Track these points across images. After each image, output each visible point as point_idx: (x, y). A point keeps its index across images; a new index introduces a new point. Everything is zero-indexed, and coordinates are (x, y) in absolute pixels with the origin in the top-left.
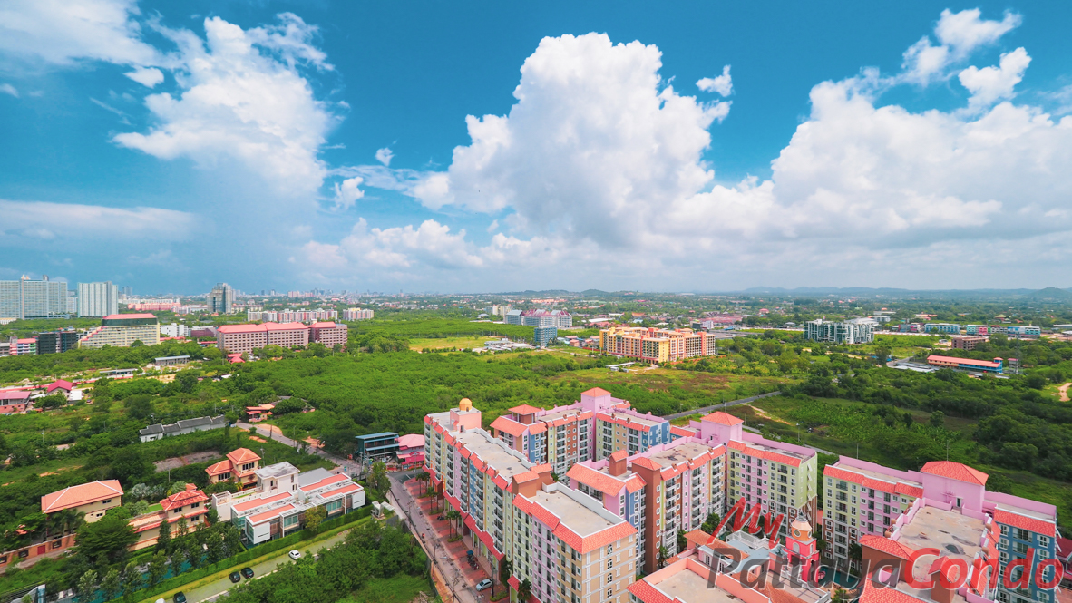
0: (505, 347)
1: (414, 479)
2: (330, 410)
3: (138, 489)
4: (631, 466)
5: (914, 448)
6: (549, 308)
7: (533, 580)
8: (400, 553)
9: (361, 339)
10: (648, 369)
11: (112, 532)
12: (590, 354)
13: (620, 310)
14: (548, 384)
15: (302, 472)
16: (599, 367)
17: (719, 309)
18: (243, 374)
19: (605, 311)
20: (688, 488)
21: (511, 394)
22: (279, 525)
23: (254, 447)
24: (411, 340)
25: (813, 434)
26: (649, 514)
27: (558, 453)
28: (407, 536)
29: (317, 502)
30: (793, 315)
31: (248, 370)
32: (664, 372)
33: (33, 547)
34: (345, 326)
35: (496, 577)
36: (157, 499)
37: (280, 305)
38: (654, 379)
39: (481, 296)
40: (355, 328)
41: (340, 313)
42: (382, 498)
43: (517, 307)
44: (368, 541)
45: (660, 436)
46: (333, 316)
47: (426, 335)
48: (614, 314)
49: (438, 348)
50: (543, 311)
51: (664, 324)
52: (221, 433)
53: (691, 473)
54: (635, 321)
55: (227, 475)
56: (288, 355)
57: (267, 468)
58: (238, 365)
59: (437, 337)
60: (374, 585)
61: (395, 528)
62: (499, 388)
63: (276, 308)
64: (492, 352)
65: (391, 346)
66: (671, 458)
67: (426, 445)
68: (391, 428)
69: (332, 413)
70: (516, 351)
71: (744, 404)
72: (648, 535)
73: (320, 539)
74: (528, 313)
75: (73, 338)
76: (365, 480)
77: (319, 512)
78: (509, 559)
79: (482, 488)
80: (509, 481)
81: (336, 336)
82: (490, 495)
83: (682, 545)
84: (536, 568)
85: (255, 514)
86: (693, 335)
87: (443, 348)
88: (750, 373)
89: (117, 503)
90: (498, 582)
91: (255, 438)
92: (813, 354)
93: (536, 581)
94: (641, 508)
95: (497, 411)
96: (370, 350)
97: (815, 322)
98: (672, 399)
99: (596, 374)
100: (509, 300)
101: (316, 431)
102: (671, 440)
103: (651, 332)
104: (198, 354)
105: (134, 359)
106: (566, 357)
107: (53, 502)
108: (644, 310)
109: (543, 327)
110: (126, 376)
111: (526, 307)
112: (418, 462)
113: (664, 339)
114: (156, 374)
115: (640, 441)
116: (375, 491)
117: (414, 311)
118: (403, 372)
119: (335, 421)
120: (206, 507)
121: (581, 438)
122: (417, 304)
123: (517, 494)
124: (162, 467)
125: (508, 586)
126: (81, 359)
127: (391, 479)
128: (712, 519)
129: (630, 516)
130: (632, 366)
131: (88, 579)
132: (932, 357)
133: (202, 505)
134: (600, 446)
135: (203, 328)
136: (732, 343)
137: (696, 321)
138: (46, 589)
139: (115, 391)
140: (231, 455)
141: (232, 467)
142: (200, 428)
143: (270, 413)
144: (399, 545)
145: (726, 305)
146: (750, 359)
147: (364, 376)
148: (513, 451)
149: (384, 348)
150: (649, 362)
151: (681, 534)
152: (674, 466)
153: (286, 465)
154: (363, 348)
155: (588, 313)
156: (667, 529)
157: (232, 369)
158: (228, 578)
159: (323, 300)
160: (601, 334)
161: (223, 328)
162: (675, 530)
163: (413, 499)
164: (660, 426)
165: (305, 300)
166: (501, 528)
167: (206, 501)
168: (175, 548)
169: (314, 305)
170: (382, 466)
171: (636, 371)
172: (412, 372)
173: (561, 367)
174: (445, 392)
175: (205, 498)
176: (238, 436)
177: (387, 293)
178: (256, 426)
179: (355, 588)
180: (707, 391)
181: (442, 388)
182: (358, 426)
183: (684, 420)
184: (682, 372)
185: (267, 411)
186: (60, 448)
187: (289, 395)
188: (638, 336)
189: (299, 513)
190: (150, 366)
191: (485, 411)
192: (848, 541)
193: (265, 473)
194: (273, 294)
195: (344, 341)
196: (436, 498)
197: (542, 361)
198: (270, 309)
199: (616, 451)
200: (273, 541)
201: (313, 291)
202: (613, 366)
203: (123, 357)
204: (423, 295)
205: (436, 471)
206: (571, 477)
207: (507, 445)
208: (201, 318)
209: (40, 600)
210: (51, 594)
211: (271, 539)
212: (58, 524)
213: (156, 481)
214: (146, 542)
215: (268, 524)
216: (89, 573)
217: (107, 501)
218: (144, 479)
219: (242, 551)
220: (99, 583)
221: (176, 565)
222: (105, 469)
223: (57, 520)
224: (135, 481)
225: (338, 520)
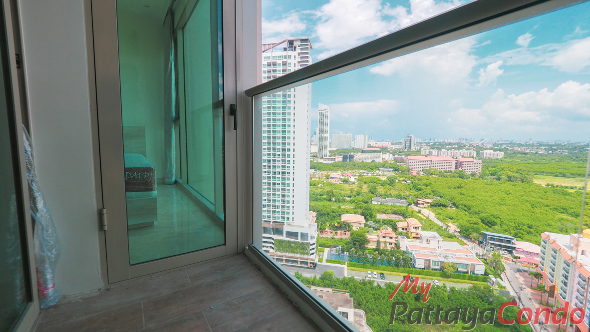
2: (465, 211)
3: (370, 223)
8: (508, 316)
9: (492, 171)
11: (361, 236)
15: (444, 241)
18: (417, 182)
22: (429, 263)
23: (420, 220)
24: (535, 176)
29: (451, 260)
31: (420, 180)
33: (339, 232)
34: (480, 161)
36: (377, 229)
37: (439, 146)
40: (487, 163)
41: (478, 153)
42: (498, 276)
44: (485, 296)
46: (472, 155)
47: (552, 173)
49: (563, 185)
52: (404, 208)
55: (406, 229)
56: (442, 175)
57: (425, 232)
58: (415, 177)
59: (564, 176)
61: (505, 298)
63: (437, 148)
65: (516, 178)
67: (542, 254)
68: (510, 233)
69: (467, 213)
73: (452, 281)
75: (352, 157)
76: (486, 260)
77: (453, 266)
81: (474, 166)
85: (417, 252)
87: (569, 185)
89: (363, 226)
91: (420, 215)
96: (499, 179)
101: (455, 221)
104: (397, 169)
105: (372, 168)
107: (345, 218)
110: (369, 174)
112: (532, 263)
114: (379, 175)
116: (492, 269)
117: (542, 155)
118: (525, 198)
119: (468, 218)
120: (396, 240)
122: (545, 149)
124: (380, 216)
126: (355, 165)
127: (505, 266)
131: (353, 251)
133: (394, 239)
135: (400, 156)
138: (342, 249)
139: (365, 180)
140: (408, 220)
141: (408, 226)
142: (395, 203)
143: (429, 205)
147: (491, 195)
149: (510, 179)
153: (435, 234)
154: (493, 177)
157: (412, 178)
158: (402, 277)
159: (467, 144)
161: (409, 157)
163: (524, 287)
165: (455, 144)
167: (396, 238)
168: (382, 253)
169: (460, 147)
170: (499, 256)
172: (534, 199)
174: (568, 220)
175: (395, 236)
176: (412, 212)
177: (517, 140)
178: (421, 209)
181: (564, 216)
182: (484, 225)
185: (428, 203)
186: (347, 198)
187: (441, 197)
189: (441, 262)
190: (377, 171)
193: (425, 234)
194: (436, 140)
195: (479, 171)
198: (434, 148)
200: (425, 270)
201: (460, 139)
203: (368, 166)
204: (552, 142)
205: (550, 276)
208: (399, 152)
209: (340, 252)
210: (343, 251)
211: (424, 269)
212: (346, 226)
213: (377, 222)
214: (372, 246)
215: (423, 261)
216: (353, 249)
217: (360, 224)
218: (372, 219)
219: (410, 268)
220: (356, 254)
221: (382, 261)
222: (360, 211)
223: (345, 225)
224: (369, 219)
225: (464, 276)
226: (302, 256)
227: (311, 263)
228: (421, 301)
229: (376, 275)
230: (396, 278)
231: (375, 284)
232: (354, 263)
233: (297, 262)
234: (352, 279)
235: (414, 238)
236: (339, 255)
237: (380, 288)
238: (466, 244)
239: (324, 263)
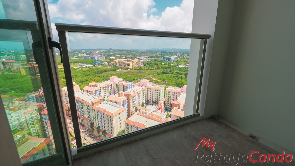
0: (84, 66)
4: (124, 94)
5: (182, 83)
6: (98, 54)
7: (100, 126)
10: (127, 70)
12: (111, 67)
13: (119, 54)
14: (99, 76)
16: (114, 70)
17: (144, 54)
19: (115, 55)
20: (137, 97)
21: (88, 80)
25: (164, 82)
26: (128, 105)
27: (104, 94)
29: (23, 120)
30: (160, 55)
32: (131, 71)
35: (90, 127)
38: (129, 73)
39: (74, 50)
43: (87, 54)
45: (131, 86)
48: (117, 56)
50: (96, 55)
51: (131, 58)
53: (138, 94)
54: (123, 58)
62: (84, 79)
64: (80, 68)
66: (134, 91)
70: (88, 67)
71: (150, 77)
72: (128, 110)
74: (91, 56)
78: (93, 122)
79: (82, 106)
80: (91, 103)
82: (85, 108)
83: (136, 110)
84: (101, 123)
86: (138, 61)
88: (151, 70)
90: (90, 128)
92: (165, 64)
93: (101, 126)
94: (127, 104)
95: (84, 85)
97: (165, 57)
98: (133, 77)
99: (113, 72)
100: (84, 52)
102: (133, 87)
103: (128, 60)
106: (104, 68)
108: (125, 55)
109: (96, 60)
111: (90, 54)
113: (131, 62)
115: (126, 88)
121: (110, 89)
123: (93, 106)
125: (93, 129)
128: (143, 104)
129: (124, 106)
130: (123, 70)
132: (187, 64)
134: (116, 91)
136: (147, 62)
137: (139, 57)
145: (146, 53)
146: (151, 66)
148: (91, 95)
150: (127, 68)
151: (136, 107)
152: (134, 93)
155: (110, 55)
156: (133, 107)
160: (114, 61)
162: (135, 107)
164: (131, 84)
166: (90, 115)
171: (124, 71)
173: (103, 71)
180: (142, 75)
183: (136, 82)
184: (136, 70)
188: (124, 62)
191: (80, 85)
192: (170, 103)
196: (68, 111)
197: (97, 70)
199: (120, 91)
202: (118, 70)
206: (108, 99)
207: (89, 94)
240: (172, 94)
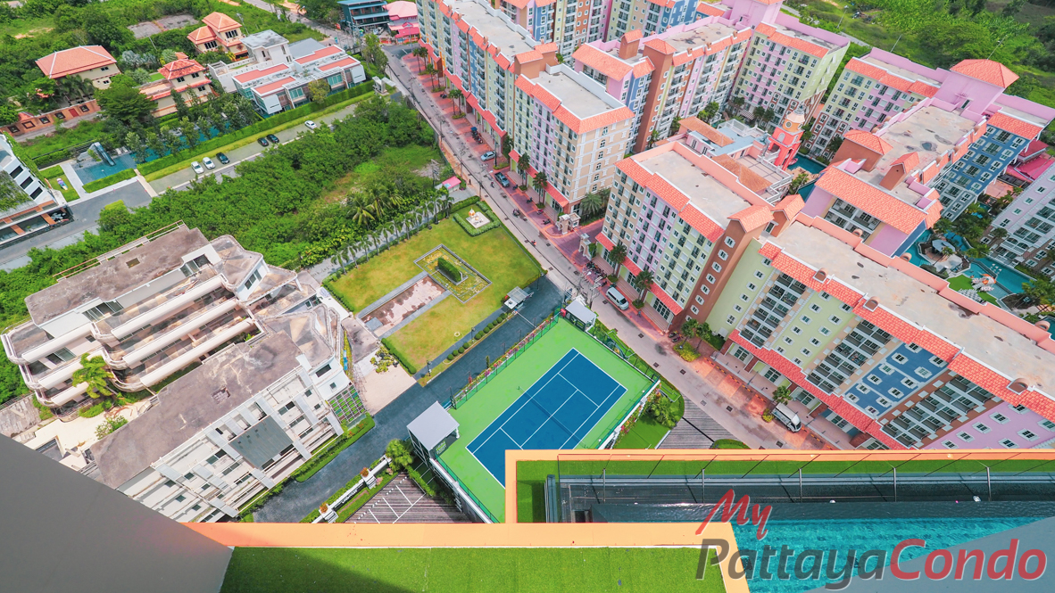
1: (411, 55)
3: (126, 56)
4: (643, 48)
7: (532, 155)
8: (409, 127)
11: (129, 99)
15: (291, 42)
20: (696, 75)
22: (286, 97)
23: (230, 12)
26: (649, 100)
27: (566, 31)
28: (412, 111)
29: (317, 76)
33: (65, 109)
35: (499, 150)
36: (155, 67)
42: (382, 74)
44: (378, 114)
45: (684, 14)
53: (706, 59)
55: (213, 44)
57: (251, 36)
60: (389, 153)
61: (399, 104)
66: (689, 41)
67: (419, 16)
72: (644, 120)
73: (330, 112)
76: (360, 53)
77: (322, 86)
78: (511, 137)
79: (483, 67)
80: (512, 61)
82: (492, 75)
83: (674, 130)
84: (535, 144)
85: (258, 85)
89: (114, 70)
90: (501, 155)
93: (534, 155)
94: (644, 94)
102: (695, 20)
107: (54, 65)
112: (412, 35)
115: (660, 19)
116: (373, 66)
120: (207, 77)
121: (594, 13)
123: (519, 75)
124: (143, 31)
125: (509, 158)
127: (387, 54)
128: (711, 108)
129: (631, 101)
131: (133, 139)
133: (201, 74)
134: (613, 24)
138: (102, 146)
140: (207, 19)
141: (215, 36)
144: (406, 120)
148: (517, 27)
151: (677, 118)
152: (690, 51)
153: (269, 34)
156: (664, 115)
158: (256, 142)
162: (671, 117)
163: (414, 76)
164: (688, 0)
166: (503, 108)
167: (204, 71)
168: (196, 115)
170: (374, 39)
175: (201, 68)
179: (373, 154)
189: (302, 86)
192: (833, 135)
193: (253, 41)
196: (437, 75)
199: (630, 30)
200: (286, 112)
205: (433, 47)
206: (577, 58)
207: (510, 19)
209: (104, 154)
210: (109, 150)
211: (283, 110)
212: (70, 89)
213: (141, 48)
214: (166, 109)
215: (275, 96)
216: (130, 134)
217: (105, 68)
218: (128, 45)
219: (260, 120)
220: (145, 143)
221: (205, 131)
222: (79, 33)
223: (68, 85)
224: (120, 47)
225: (343, 94)
226: (12, 211)
227: (51, 214)
228: (303, 165)
229: (209, 162)
230: (247, 150)
231: (219, 180)
232: (152, 163)
233: (9, 231)
234: (171, 195)
235: (238, 57)
236: (106, 162)
237: (231, 181)
238: (325, 36)
239: (85, 197)
240: (873, 91)
